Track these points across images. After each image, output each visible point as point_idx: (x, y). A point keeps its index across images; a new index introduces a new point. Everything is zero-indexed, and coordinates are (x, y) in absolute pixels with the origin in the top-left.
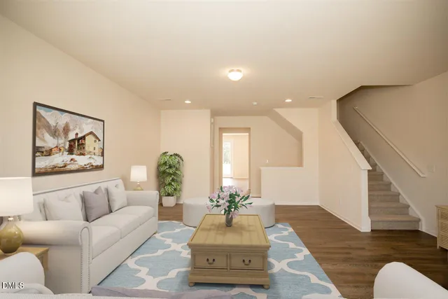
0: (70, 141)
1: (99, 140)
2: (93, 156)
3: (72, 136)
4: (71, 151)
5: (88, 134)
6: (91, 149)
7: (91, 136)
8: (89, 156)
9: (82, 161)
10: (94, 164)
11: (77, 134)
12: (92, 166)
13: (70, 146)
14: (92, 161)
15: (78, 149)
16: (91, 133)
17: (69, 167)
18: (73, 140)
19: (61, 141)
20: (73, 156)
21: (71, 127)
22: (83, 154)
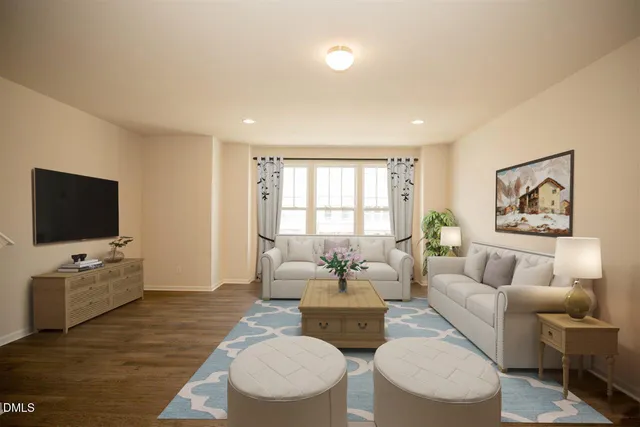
0: (521, 198)
1: (562, 188)
2: (551, 215)
3: (523, 192)
4: (521, 210)
5: (542, 184)
6: (547, 204)
7: (546, 186)
8: (543, 215)
9: (534, 221)
10: (552, 227)
11: (528, 188)
12: (549, 229)
13: (521, 203)
14: (548, 222)
15: (529, 206)
16: (548, 181)
17: (520, 227)
18: (524, 197)
19: (513, 199)
20: (524, 215)
21: (522, 181)
22: (535, 212)
